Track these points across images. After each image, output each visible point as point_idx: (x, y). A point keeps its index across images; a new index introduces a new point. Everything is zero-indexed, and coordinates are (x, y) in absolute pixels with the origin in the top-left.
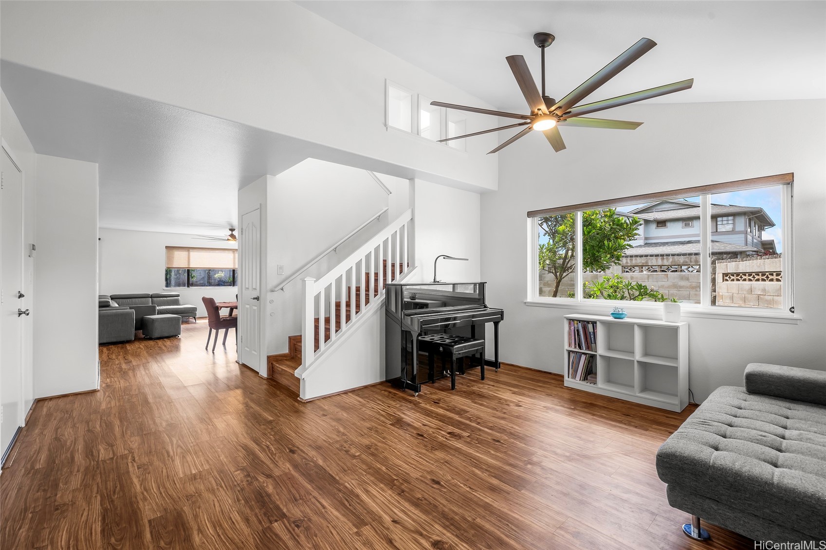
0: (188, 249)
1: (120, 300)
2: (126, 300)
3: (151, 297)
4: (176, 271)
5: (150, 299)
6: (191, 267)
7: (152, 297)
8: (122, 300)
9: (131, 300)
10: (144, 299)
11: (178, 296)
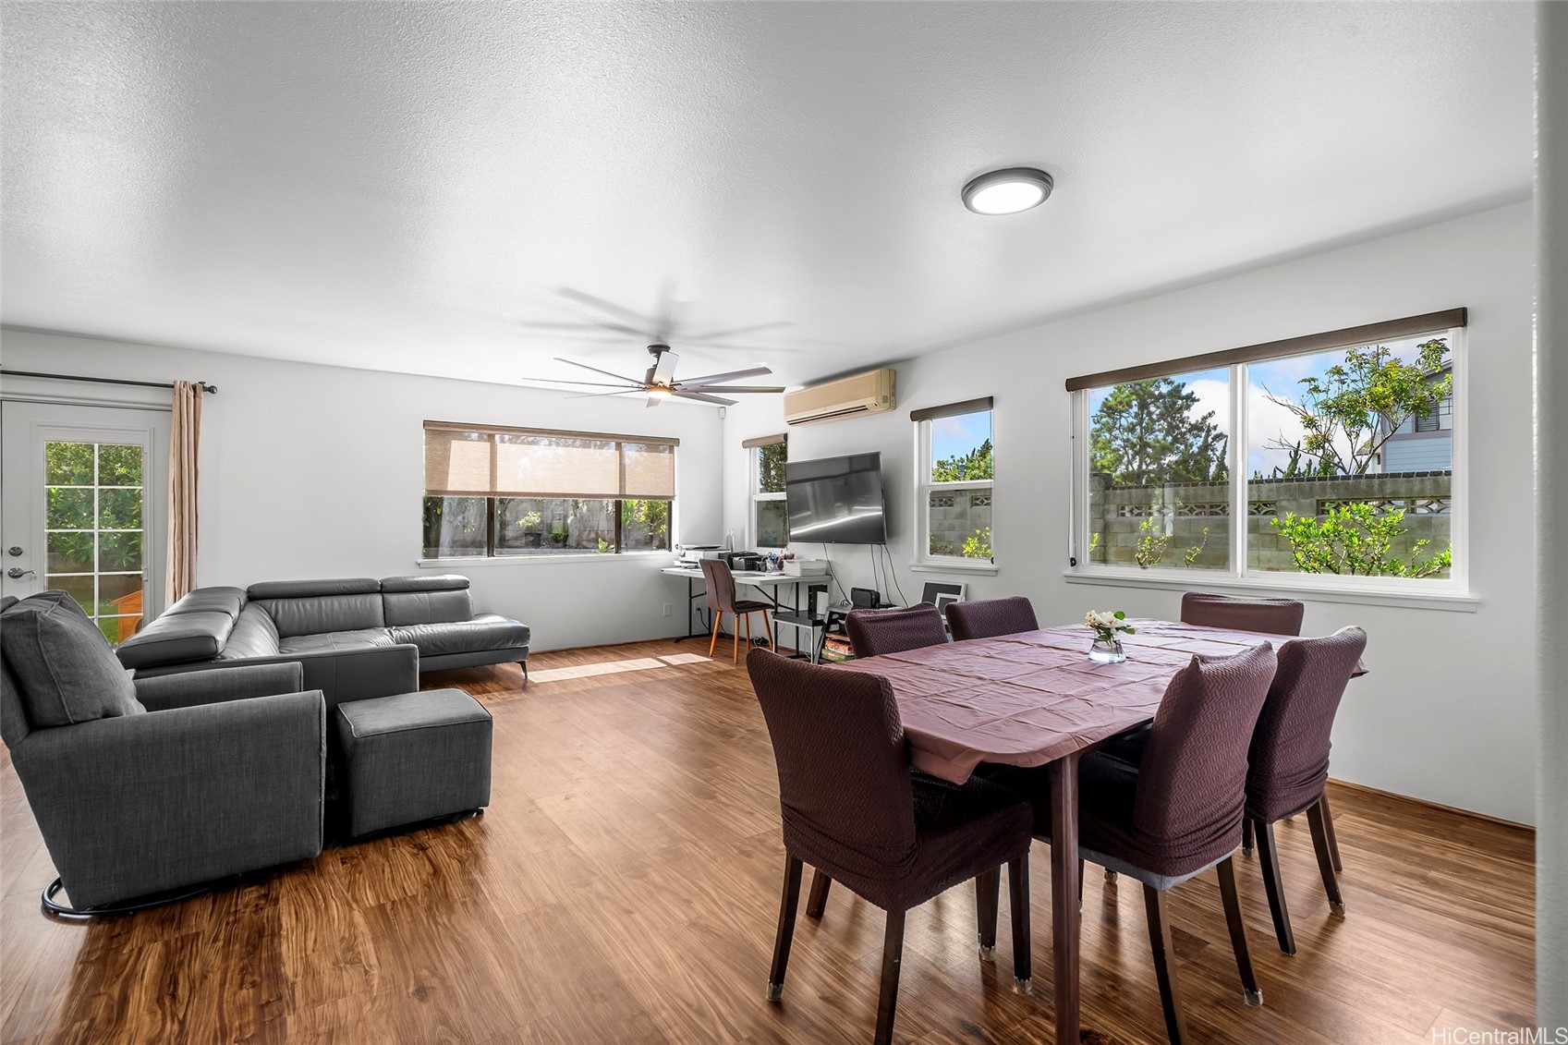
0: (489, 432)
1: (280, 603)
2: (300, 602)
3: (381, 592)
4: (454, 504)
5: (378, 599)
6: (499, 489)
7: (383, 589)
8: (287, 602)
9: (316, 601)
10: (359, 599)
11: (463, 586)
